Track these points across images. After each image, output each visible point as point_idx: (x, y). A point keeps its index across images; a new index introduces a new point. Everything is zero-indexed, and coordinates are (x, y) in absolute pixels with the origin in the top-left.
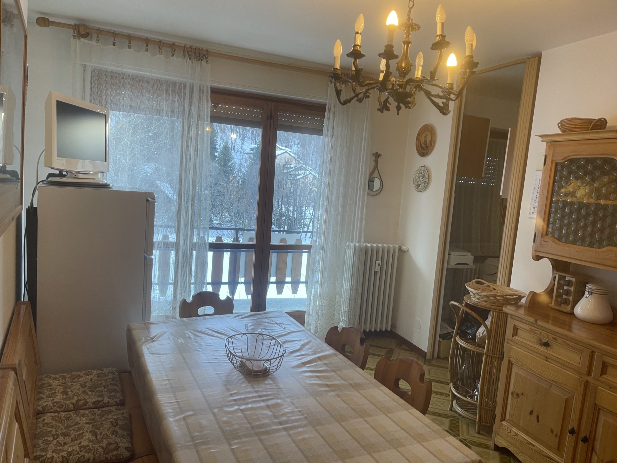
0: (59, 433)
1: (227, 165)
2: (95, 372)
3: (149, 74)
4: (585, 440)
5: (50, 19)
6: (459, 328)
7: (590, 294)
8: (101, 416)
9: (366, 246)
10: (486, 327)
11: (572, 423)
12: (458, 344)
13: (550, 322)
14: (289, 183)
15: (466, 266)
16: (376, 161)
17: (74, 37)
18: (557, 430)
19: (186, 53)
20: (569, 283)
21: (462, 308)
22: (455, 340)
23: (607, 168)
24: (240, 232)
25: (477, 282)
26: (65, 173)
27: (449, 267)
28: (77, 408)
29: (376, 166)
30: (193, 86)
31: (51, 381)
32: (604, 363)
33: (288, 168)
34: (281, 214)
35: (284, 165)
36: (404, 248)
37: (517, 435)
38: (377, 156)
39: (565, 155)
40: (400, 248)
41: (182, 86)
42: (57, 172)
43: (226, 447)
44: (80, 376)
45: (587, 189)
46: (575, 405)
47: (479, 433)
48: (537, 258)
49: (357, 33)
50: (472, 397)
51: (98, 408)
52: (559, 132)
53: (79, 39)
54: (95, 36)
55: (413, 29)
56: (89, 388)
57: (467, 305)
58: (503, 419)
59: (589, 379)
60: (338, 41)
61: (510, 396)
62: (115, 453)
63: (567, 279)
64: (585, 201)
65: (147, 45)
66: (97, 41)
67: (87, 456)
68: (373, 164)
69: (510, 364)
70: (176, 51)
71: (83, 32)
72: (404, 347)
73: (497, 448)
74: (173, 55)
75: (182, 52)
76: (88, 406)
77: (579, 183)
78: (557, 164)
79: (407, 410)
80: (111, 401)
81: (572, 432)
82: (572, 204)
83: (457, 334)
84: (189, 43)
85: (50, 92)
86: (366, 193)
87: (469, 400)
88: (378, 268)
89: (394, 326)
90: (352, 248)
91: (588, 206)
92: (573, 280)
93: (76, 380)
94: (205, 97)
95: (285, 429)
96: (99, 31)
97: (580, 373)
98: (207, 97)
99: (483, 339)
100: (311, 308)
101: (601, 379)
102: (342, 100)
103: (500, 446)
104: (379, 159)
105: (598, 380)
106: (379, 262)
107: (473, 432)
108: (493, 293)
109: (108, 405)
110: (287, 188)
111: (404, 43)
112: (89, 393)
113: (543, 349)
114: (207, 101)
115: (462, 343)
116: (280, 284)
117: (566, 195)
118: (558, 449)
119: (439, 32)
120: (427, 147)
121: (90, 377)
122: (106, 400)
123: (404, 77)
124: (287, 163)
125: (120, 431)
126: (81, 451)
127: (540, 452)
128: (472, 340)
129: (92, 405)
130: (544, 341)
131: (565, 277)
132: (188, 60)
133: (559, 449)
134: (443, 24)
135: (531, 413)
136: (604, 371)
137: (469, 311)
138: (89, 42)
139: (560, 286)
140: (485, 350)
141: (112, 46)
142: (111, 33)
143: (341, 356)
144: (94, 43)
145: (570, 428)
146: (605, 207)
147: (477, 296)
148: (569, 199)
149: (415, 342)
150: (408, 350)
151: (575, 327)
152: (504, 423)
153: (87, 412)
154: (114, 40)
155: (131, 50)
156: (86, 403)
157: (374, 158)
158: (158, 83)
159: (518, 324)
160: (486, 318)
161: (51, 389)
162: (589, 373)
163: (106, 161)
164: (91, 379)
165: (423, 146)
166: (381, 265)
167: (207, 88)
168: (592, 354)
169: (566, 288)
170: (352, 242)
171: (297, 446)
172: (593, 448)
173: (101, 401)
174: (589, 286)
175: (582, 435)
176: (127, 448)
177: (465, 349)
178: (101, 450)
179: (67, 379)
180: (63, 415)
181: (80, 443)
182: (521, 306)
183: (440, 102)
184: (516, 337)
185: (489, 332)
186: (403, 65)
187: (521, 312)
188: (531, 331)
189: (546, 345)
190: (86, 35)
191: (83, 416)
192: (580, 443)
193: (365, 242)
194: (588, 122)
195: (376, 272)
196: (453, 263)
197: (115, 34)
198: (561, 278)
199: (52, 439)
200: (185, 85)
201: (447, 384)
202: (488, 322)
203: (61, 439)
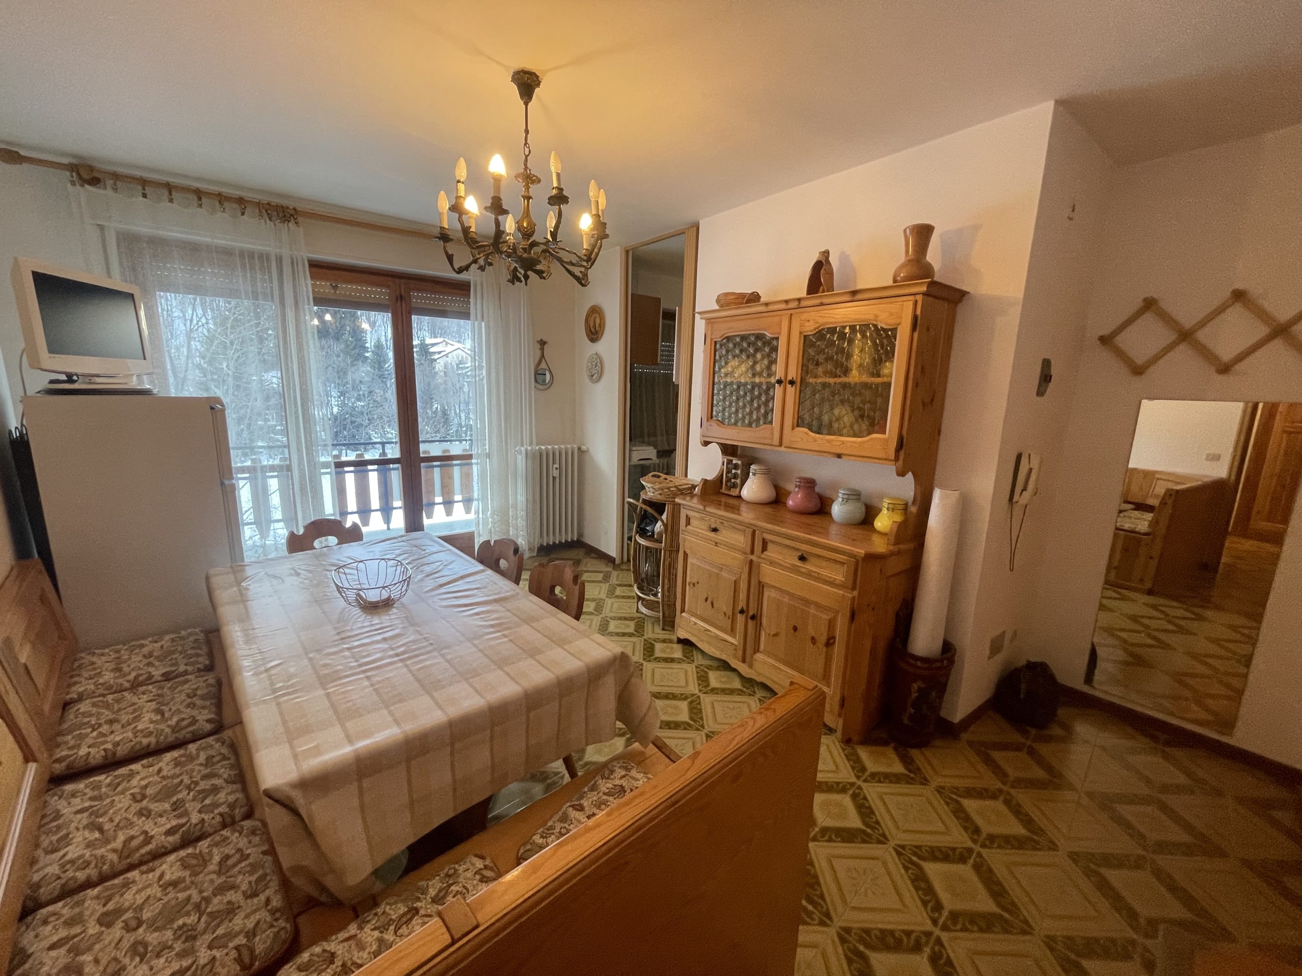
0: (102, 721)
1: (382, 368)
2: (167, 637)
3: (209, 240)
4: (753, 617)
5: (22, 153)
6: (638, 526)
7: (754, 474)
8: (172, 689)
9: (540, 449)
10: (662, 521)
11: (742, 604)
12: (640, 545)
13: (722, 507)
14: (466, 387)
15: (649, 462)
16: (542, 349)
17: (73, 183)
18: (730, 613)
19: (264, 212)
20: (736, 467)
21: (640, 505)
22: (635, 540)
23: (760, 344)
24: (387, 446)
25: (654, 476)
26: (75, 378)
27: (632, 463)
28: (135, 686)
29: (543, 356)
30: (281, 257)
31: (94, 659)
32: (764, 540)
33: (462, 368)
34: (460, 425)
35: (457, 365)
36: (584, 448)
37: (695, 624)
38: (542, 343)
39: (722, 333)
40: (579, 449)
41: (264, 258)
42: (64, 377)
43: (321, 692)
44: (142, 646)
45: (743, 368)
46: (743, 586)
47: (663, 629)
48: (706, 443)
49: (459, 181)
50: (655, 595)
51: (168, 680)
52: (717, 307)
53: (82, 186)
54: (109, 183)
55: (533, 182)
56: (157, 658)
57: (645, 502)
58: (683, 611)
59: (753, 558)
60: (442, 192)
61: (688, 587)
62: (191, 729)
63: (734, 462)
64: (743, 381)
65: (200, 199)
66: (115, 190)
67: (145, 741)
68: (539, 353)
69: (686, 555)
70: (247, 209)
71: (86, 176)
72: (593, 555)
73: (680, 641)
74: (243, 214)
75: (257, 211)
76: (153, 680)
77: (735, 363)
78: (716, 343)
79: (554, 616)
80: (189, 668)
81: (742, 612)
82: (731, 383)
83: (637, 532)
84: (265, 199)
85: (16, 260)
86: (533, 386)
87: (652, 598)
88: (556, 473)
89: (580, 535)
90: (524, 452)
91: (745, 384)
92: (739, 462)
93: (137, 651)
94: (301, 273)
95: (402, 660)
96: (116, 177)
97: (745, 553)
98: (304, 272)
99: (660, 534)
100: (481, 527)
101: (763, 556)
102: (456, 267)
103: (682, 638)
104: (546, 347)
105: (760, 557)
106: (557, 466)
107: (658, 629)
108: (671, 485)
109: (186, 673)
110: (464, 393)
111: (524, 197)
112: (157, 663)
113: (712, 534)
114: (305, 279)
115: (642, 541)
116: (448, 504)
117: (726, 375)
118: (732, 629)
119: (555, 185)
120: (597, 332)
121: (159, 644)
122: (182, 668)
123: (528, 239)
124: (461, 362)
125: (199, 702)
126: (136, 737)
127: (717, 637)
128: (651, 537)
129: (160, 678)
130: (713, 526)
131: (732, 461)
132: (268, 221)
133: (732, 631)
134: (558, 175)
135: (706, 600)
136: (764, 549)
137: (648, 509)
138: (102, 191)
139: (729, 471)
140: (663, 545)
141: (142, 199)
142: (137, 179)
143: (489, 572)
144: (109, 192)
145: (740, 608)
146: (760, 385)
147: (651, 490)
148: (729, 380)
149: (603, 549)
150: (596, 558)
151: (743, 508)
152: (683, 614)
153: (150, 687)
154: (144, 189)
155: (174, 205)
156: (150, 677)
157: (538, 346)
158: (227, 252)
159: (691, 514)
160: (661, 513)
161: (95, 669)
162: (752, 552)
163: (145, 359)
164: (162, 647)
165: (593, 330)
166: (560, 468)
167: (303, 260)
168: (754, 532)
169: (733, 471)
170: (522, 445)
171: (413, 675)
172: (761, 624)
173: (174, 671)
174: (752, 467)
175: (751, 613)
176: (208, 721)
177: (647, 548)
178: (168, 730)
179: (123, 652)
180: (110, 698)
181: (136, 727)
182: (695, 495)
183: (577, 271)
184: (689, 527)
185: (665, 525)
186: (525, 225)
187: (695, 500)
188: (702, 519)
189: (715, 530)
190: (95, 181)
191: (144, 693)
192: (749, 621)
193: (537, 445)
194: (742, 296)
195: (554, 478)
196: (635, 460)
197: (144, 183)
198: (729, 462)
199: (89, 730)
200: (268, 257)
201: (630, 586)
202: (664, 517)
203: (105, 728)
